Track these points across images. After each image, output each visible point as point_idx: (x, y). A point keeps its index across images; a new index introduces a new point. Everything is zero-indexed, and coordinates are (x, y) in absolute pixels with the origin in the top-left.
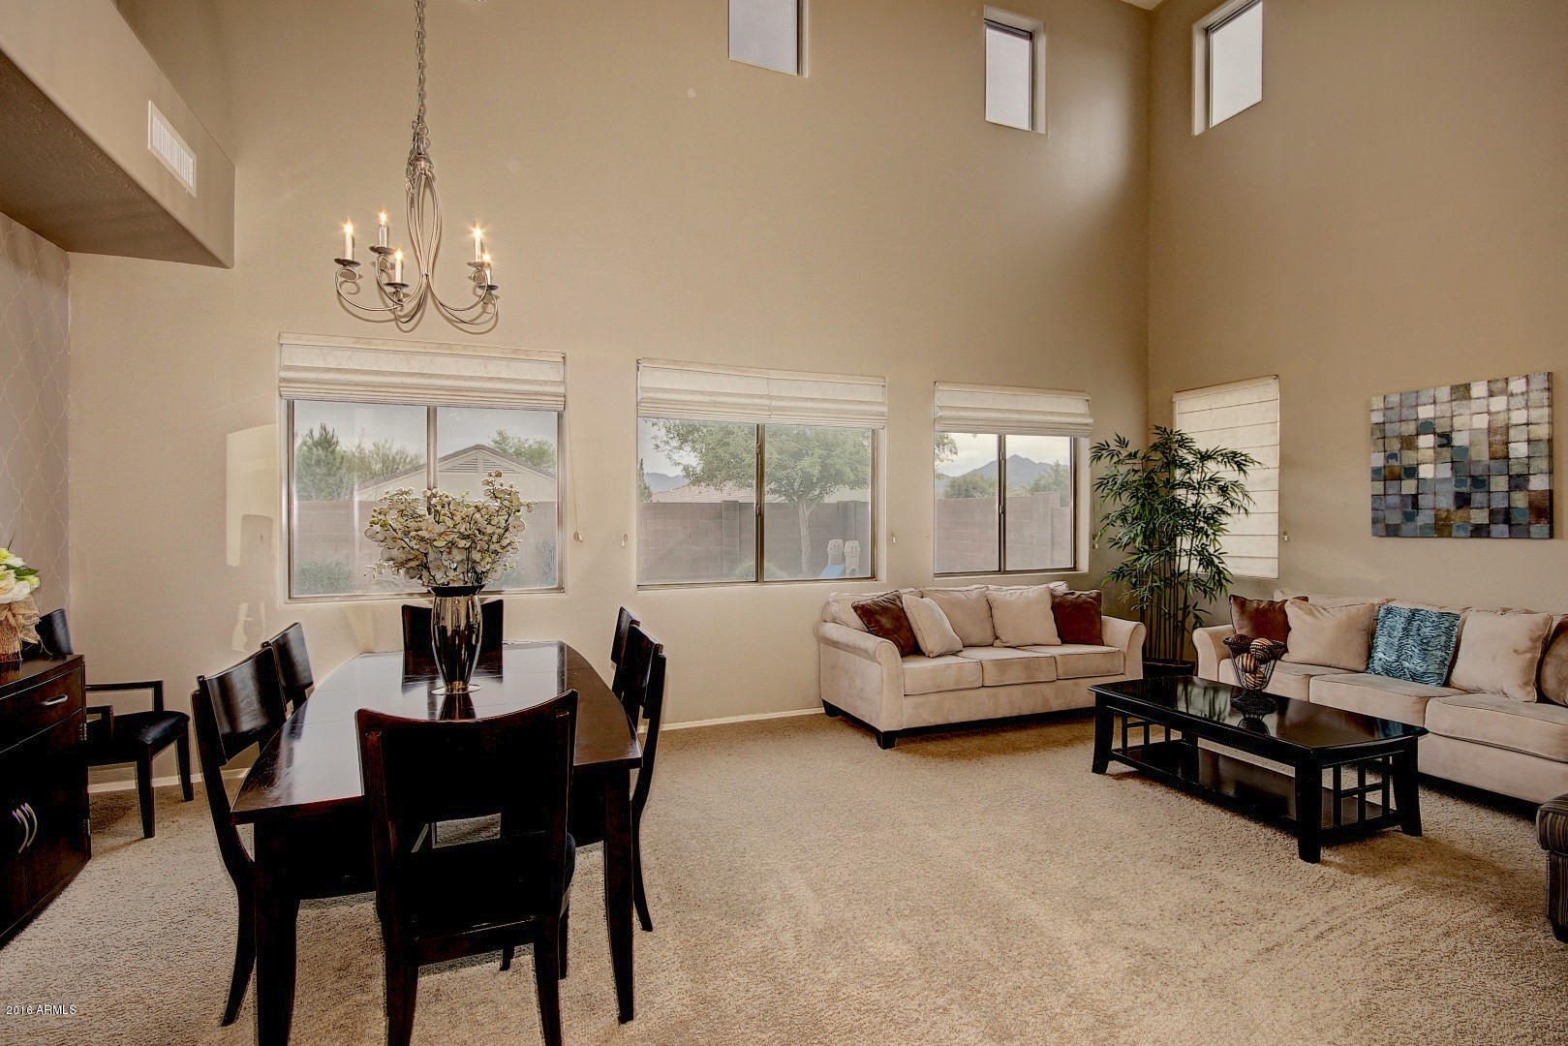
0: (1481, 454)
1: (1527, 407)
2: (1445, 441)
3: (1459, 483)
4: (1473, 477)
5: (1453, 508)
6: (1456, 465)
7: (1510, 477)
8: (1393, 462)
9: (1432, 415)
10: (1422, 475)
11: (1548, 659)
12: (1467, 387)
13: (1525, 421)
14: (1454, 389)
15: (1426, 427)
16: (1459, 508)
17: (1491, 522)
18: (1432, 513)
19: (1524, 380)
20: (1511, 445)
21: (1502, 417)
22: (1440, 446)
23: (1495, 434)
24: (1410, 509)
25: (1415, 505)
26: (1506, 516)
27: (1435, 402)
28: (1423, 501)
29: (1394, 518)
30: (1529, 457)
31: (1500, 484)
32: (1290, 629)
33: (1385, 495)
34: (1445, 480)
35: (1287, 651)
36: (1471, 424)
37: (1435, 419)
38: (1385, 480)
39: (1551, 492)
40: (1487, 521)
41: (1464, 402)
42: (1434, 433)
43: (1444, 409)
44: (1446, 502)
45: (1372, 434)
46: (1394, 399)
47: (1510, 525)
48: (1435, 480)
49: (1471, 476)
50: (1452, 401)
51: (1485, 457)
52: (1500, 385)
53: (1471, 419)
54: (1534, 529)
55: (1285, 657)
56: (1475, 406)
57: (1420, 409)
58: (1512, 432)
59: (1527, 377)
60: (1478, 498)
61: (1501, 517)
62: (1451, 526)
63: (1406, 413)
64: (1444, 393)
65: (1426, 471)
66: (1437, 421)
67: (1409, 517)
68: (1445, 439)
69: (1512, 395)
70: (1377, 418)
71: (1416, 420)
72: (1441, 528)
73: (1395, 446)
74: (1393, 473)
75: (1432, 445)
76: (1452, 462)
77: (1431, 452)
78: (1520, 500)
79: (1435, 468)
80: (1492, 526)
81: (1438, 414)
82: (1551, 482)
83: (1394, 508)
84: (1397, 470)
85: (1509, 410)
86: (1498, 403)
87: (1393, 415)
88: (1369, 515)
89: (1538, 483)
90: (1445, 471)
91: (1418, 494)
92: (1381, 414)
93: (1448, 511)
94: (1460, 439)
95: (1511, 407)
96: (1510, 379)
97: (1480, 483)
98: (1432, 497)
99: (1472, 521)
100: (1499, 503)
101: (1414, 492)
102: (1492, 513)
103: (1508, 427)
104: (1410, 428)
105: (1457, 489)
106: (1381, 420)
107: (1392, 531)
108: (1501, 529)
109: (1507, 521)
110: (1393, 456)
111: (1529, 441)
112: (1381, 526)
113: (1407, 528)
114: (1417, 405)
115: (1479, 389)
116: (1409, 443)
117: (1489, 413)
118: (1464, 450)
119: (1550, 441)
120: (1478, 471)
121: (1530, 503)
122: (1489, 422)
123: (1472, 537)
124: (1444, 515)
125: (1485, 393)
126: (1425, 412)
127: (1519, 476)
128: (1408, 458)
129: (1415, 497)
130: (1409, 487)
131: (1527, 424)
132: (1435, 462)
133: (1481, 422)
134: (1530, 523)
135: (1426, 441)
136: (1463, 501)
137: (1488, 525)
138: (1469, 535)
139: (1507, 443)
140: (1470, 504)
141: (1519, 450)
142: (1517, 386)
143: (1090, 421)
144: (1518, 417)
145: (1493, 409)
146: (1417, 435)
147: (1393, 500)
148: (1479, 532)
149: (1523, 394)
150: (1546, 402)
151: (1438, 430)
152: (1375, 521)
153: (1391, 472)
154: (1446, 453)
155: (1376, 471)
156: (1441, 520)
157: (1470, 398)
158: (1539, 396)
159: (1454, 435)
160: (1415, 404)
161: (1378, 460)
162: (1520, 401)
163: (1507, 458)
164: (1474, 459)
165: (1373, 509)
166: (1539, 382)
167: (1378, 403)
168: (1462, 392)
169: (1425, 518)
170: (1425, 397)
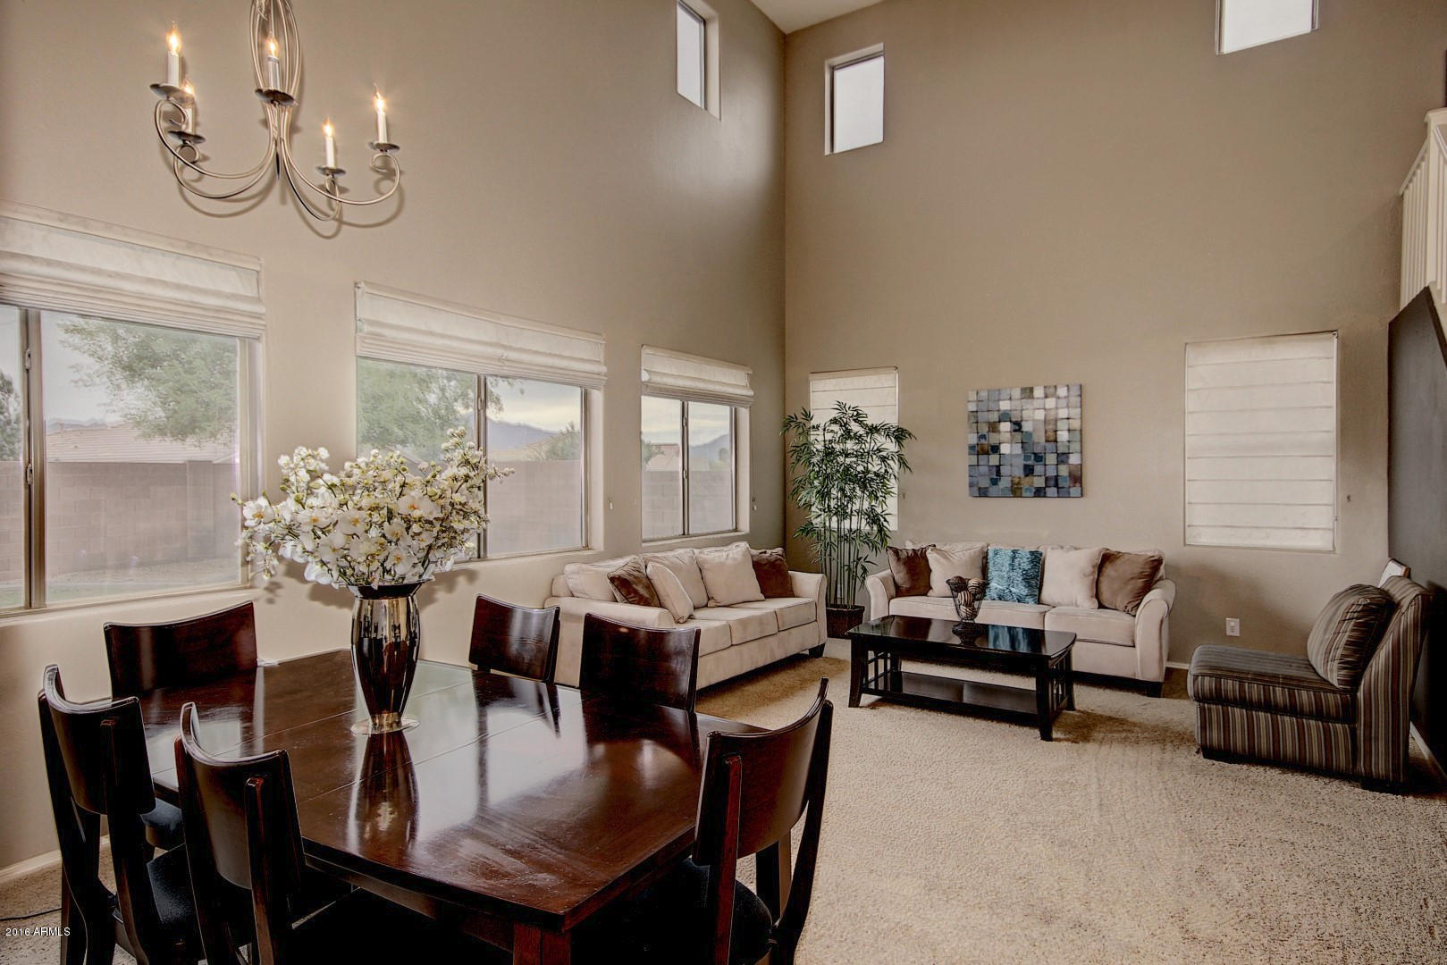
0: (1040, 438)
1: (1068, 407)
2: (1017, 428)
3: (1026, 458)
4: (1035, 454)
5: (1022, 476)
6: (1025, 445)
7: (1058, 454)
8: (983, 441)
9: (1009, 408)
10: (1002, 452)
11: (1101, 579)
12: (1031, 390)
13: (1066, 417)
14: (1023, 390)
15: (1005, 417)
16: (1026, 475)
17: (1047, 486)
18: (1010, 479)
19: (1066, 388)
20: (1058, 433)
21: (1053, 412)
22: (1015, 431)
23: (1049, 424)
24: (995, 477)
25: (998, 473)
26: (1055, 481)
27: (1010, 399)
28: (1004, 470)
29: (985, 483)
30: (1069, 441)
31: (1051, 459)
32: (931, 571)
33: (978, 465)
34: (1017, 455)
35: (931, 588)
36: (1033, 416)
37: (1010, 411)
38: (978, 455)
39: (1081, 465)
40: (1044, 486)
41: (1030, 400)
42: (1011, 421)
43: (1016, 404)
44: (1019, 472)
45: (969, 419)
46: (984, 394)
47: (1058, 488)
48: (1011, 455)
49: (1034, 453)
50: (1022, 399)
51: (1043, 440)
52: (1052, 390)
53: (1034, 413)
54: (1072, 490)
55: (930, 593)
56: (1037, 403)
57: (1001, 403)
58: (1059, 423)
59: (1068, 386)
60: (1038, 469)
61: (1052, 482)
62: (1021, 488)
63: (992, 406)
64: (1017, 393)
65: (1005, 449)
66: (1012, 412)
67: (994, 482)
68: (1017, 426)
69: (1059, 398)
70: (972, 407)
71: (999, 411)
72: (1015, 491)
73: (984, 429)
74: (985, 449)
75: (1009, 430)
76: (1022, 443)
77: (1009, 434)
78: (1064, 471)
79: (1011, 447)
80: (1047, 489)
81: (1014, 408)
82: (1082, 460)
83: (984, 475)
84: (986, 448)
85: (1057, 408)
86: (1050, 403)
87: (983, 406)
88: (966, 480)
89: (1074, 459)
90: (1018, 449)
91: (1000, 465)
92: (974, 404)
93: (1020, 478)
94: (1027, 427)
95: (1059, 406)
96: (1058, 387)
97: (1039, 458)
98: (1009, 467)
99: (1036, 485)
100: (1051, 472)
101: (998, 464)
102: (1047, 479)
103: (1056, 420)
104: (994, 417)
105: (1025, 463)
106: (975, 409)
107: (983, 493)
108: (1052, 491)
109: (1056, 485)
110: (983, 437)
111: (1069, 430)
112: (975, 489)
113: (993, 490)
114: (999, 400)
115: (1039, 392)
116: (993, 427)
117: (1045, 409)
118: (1029, 434)
119: (1081, 430)
120: (1038, 450)
121: (1070, 473)
122: (1045, 415)
123: (1035, 497)
124: (1017, 480)
125: (1042, 395)
126: (1005, 406)
127: (1063, 454)
128: (993, 439)
129: (998, 467)
130: (994, 459)
131: (1068, 419)
132: (1011, 442)
133: (1040, 415)
134: (1070, 487)
135: (1005, 427)
136: (1029, 471)
137: (1045, 488)
138: (1033, 494)
139: (1056, 431)
140: (1033, 473)
141: (1063, 436)
142: (1062, 392)
143: (751, 393)
144: (1063, 413)
145: (1047, 407)
146: (1000, 422)
147: (984, 469)
148: (1039, 493)
149: (1065, 397)
150: (1079, 405)
151: (1013, 420)
152: (971, 485)
153: (982, 449)
154: (1018, 436)
155: (972, 448)
156: (1015, 484)
157: (1033, 398)
158: (1075, 400)
159: (1023, 423)
160: (997, 398)
161: (973, 439)
162: (1063, 403)
163: (1056, 441)
164: (1036, 441)
165: (970, 476)
166: (1075, 391)
167: (973, 396)
168: (1028, 392)
169: (1005, 483)
170: (1005, 394)
